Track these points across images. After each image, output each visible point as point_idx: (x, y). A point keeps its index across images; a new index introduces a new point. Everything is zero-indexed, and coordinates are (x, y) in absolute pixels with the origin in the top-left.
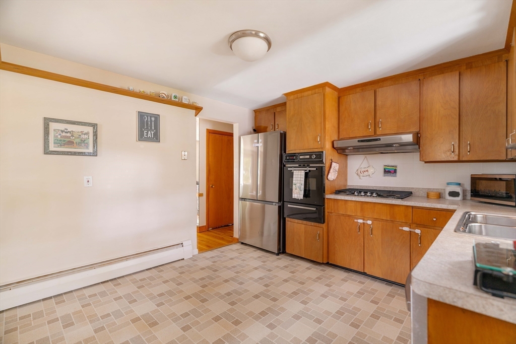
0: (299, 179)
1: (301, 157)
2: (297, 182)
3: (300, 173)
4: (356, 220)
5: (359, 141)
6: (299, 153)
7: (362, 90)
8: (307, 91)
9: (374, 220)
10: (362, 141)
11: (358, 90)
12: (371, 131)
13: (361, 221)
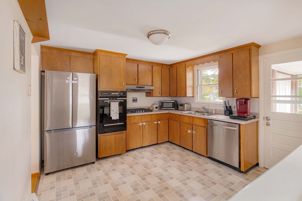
0: (116, 107)
1: (113, 94)
2: (114, 109)
3: (114, 104)
4: (139, 124)
5: (136, 87)
6: (111, 91)
7: (132, 62)
8: (114, 54)
9: (145, 122)
10: (138, 87)
11: (130, 61)
12: (136, 82)
13: (141, 124)
